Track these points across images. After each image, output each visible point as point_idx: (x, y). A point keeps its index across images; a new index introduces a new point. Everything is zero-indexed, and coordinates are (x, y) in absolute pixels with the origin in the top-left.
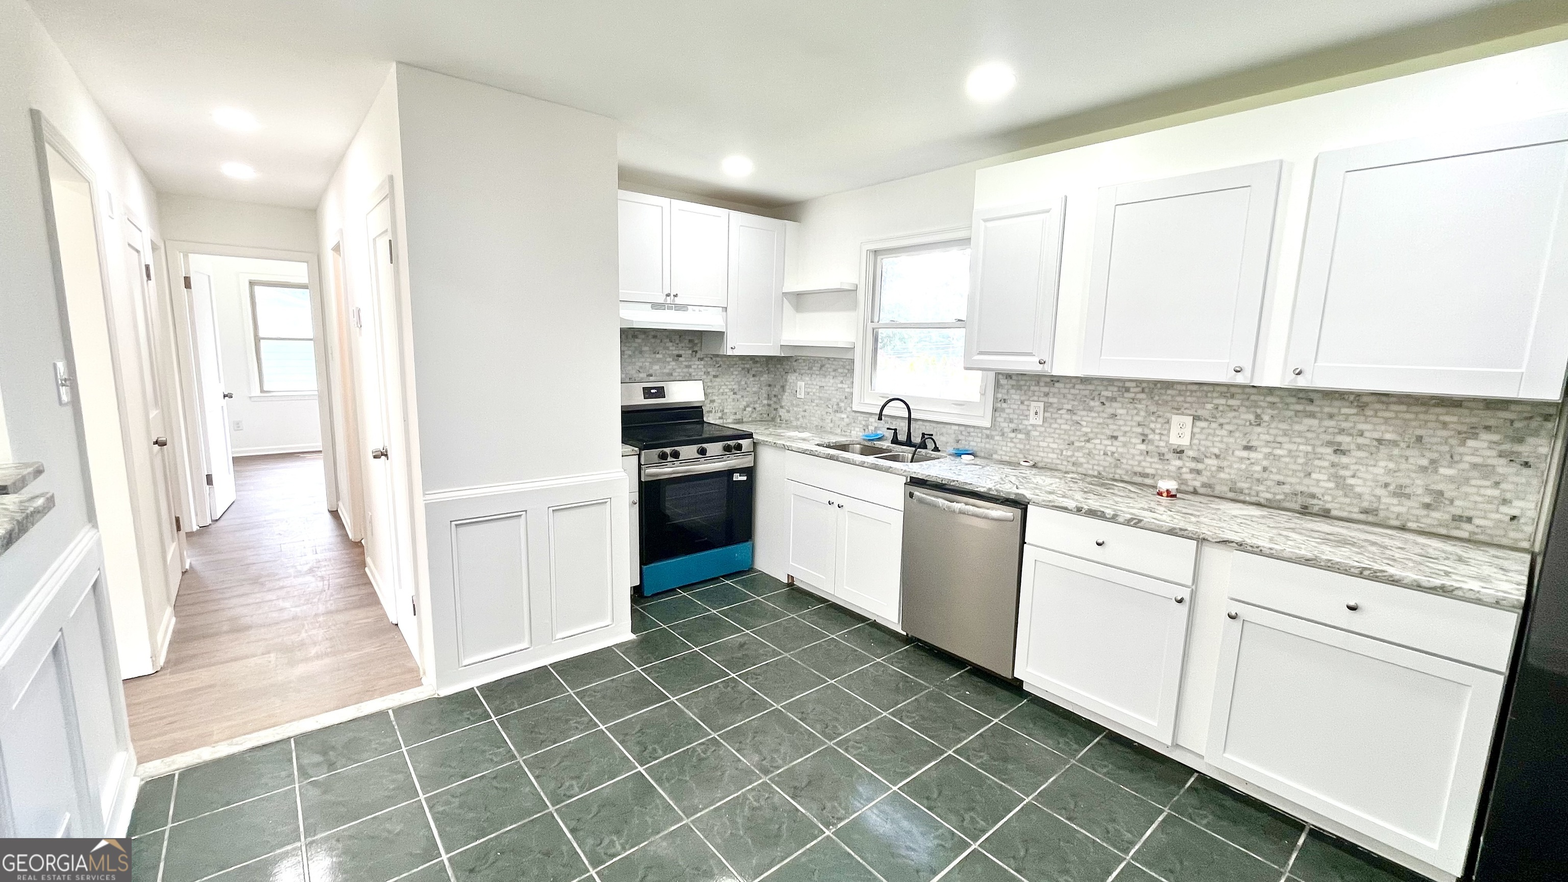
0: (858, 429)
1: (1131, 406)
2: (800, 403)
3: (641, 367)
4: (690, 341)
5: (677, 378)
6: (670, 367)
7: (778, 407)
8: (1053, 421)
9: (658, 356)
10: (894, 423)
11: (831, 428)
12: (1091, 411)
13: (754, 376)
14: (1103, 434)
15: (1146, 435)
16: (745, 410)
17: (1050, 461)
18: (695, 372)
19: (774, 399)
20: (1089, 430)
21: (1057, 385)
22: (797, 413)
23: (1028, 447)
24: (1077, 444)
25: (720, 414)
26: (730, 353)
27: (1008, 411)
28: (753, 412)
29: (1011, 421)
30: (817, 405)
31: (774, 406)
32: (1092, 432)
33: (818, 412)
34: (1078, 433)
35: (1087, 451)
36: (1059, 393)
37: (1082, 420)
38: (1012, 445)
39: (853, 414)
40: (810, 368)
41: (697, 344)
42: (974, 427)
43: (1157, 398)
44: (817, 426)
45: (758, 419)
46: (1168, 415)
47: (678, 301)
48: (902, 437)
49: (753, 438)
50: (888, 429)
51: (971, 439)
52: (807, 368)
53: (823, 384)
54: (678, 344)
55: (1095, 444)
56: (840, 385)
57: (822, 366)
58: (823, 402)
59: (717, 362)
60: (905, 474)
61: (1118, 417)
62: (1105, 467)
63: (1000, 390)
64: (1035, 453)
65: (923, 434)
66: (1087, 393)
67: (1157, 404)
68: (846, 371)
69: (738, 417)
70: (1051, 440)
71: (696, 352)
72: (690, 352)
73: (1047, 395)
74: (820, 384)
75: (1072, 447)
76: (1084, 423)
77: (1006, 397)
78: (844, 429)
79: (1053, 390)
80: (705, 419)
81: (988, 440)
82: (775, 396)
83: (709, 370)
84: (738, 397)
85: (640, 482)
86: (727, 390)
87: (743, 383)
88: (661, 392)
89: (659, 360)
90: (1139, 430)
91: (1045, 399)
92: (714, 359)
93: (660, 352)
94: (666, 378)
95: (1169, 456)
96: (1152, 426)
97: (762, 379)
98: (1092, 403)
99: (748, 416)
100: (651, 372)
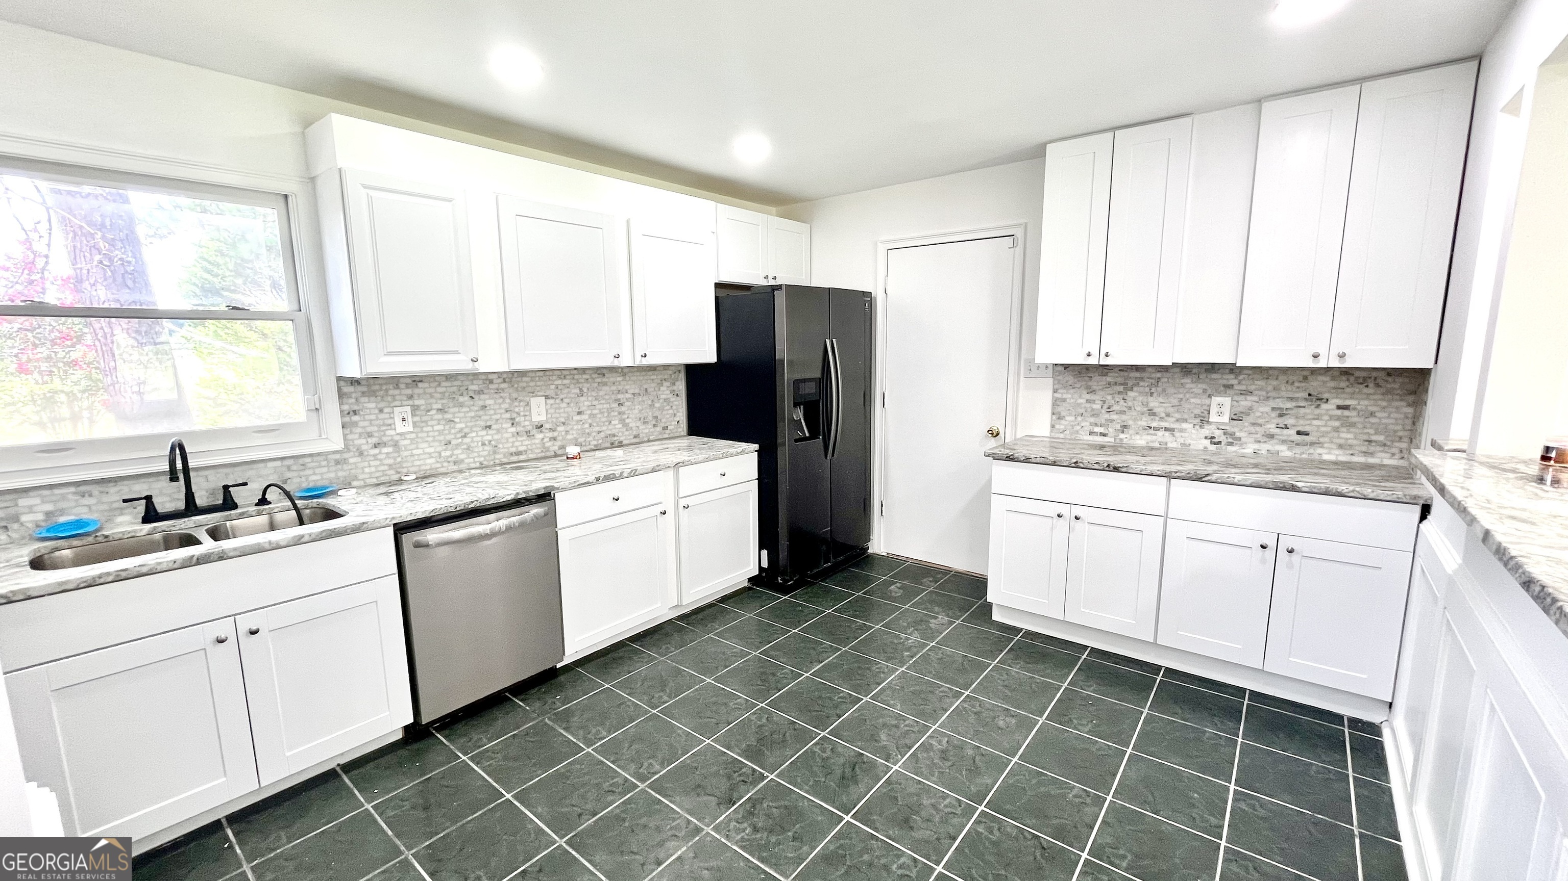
1: (497, 396)
8: (423, 424)
12: (462, 406)
14: (476, 426)
15: (514, 419)
17: (428, 467)
20: (463, 425)
21: (420, 385)
23: (399, 459)
24: (454, 442)
27: (361, 424)
29: (370, 435)
32: (467, 427)
34: (453, 431)
35: (465, 446)
36: (425, 393)
37: (454, 417)
38: (378, 463)
42: (311, 455)
43: (516, 386)
46: (528, 399)
48: (171, 505)
50: (123, 501)
55: (472, 438)
61: (488, 408)
62: (484, 457)
63: (345, 400)
64: (409, 464)
65: (228, 487)
66: (455, 389)
67: (517, 390)
70: (425, 445)
73: (411, 397)
75: (450, 447)
76: (457, 420)
77: (356, 408)
79: (417, 391)
81: (339, 467)
90: (508, 415)
91: (411, 402)
95: (534, 432)
96: (517, 410)
98: (461, 399)
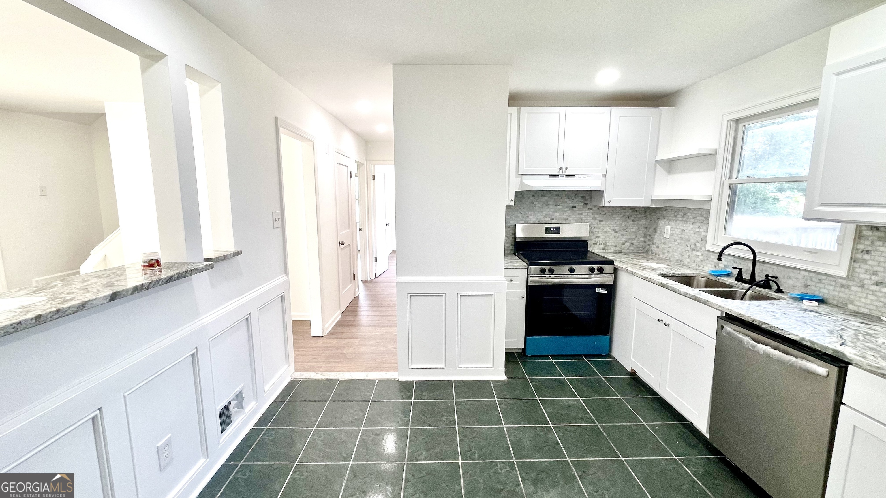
0: (709, 265)
2: (667, 242)
3: (546, 214)
4: (583, 197)
5: (572, 221)
6: (567, 214)
7: (651, 243)
9: (559, 207)
10: (743, 263)
11: (688, 262)
13: (633, 221)
16: (624, 244)
18: (585, 217)
19: (648, 237)
22: (664, 249)
25: (603, 246)
26: (606, 205)
27: (871, 262)
28: (630, 246)
29: (875, 274)
30: (679, 244)
31: (648, 243)
33: (679, 249)
39: (707, 253)
40: (676, 216)
41: (588, 199)
42: (826, 275)
44: (677, 260)
45: (635, 251)
47: (568, 172)
48: (746, 276)
49: (614, 264)
50: (733, 268)
51: (822, 286)
52: (673, 216)
53: (685, 228)
54: (573, 199)
56: (698, 230)
57: (685, 214)
58: (683, 242)
59: (603, 211)
60: (720, 308)
63: (862, 242)
65: (767, 276)
68: (703, 219)
69: (618, 248)
71: (587, 204)
72: (582, 204)
74: (682, 228)
77: (869, 248)
78: (699, 264)
80: (590, 249)
81: (842, 289)
82: (650, 235)
83: (596, 216)
84: (619, 235)
85: (527, 285)
86: (609, 230)
87: (623, 225)
88: (557, 230)
89: (559, 210)
92: (601, 209)
93: (560, 205)
94: (564, 221)
97: (640, 223)
99: (626, 248)
100: (553, 217)
